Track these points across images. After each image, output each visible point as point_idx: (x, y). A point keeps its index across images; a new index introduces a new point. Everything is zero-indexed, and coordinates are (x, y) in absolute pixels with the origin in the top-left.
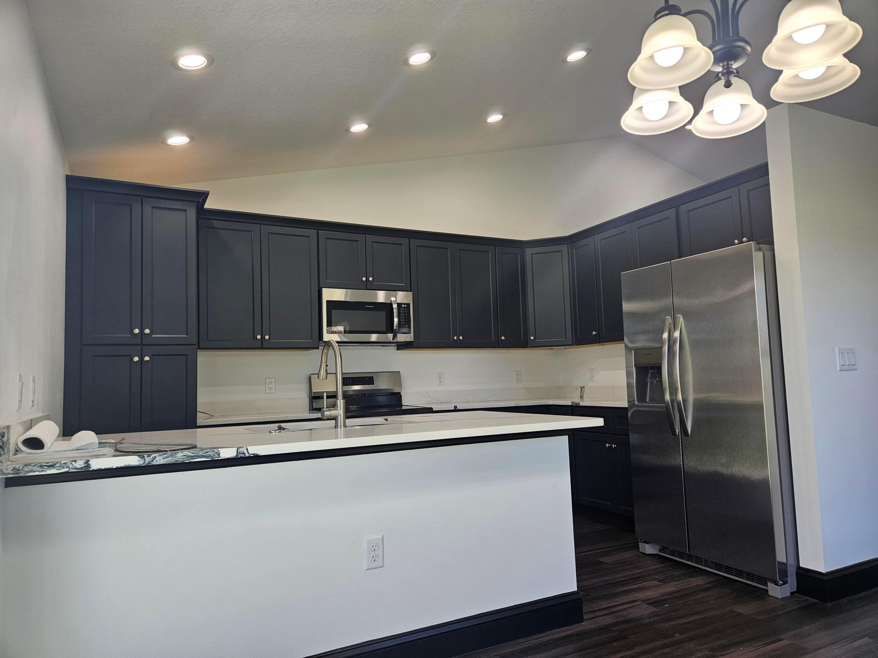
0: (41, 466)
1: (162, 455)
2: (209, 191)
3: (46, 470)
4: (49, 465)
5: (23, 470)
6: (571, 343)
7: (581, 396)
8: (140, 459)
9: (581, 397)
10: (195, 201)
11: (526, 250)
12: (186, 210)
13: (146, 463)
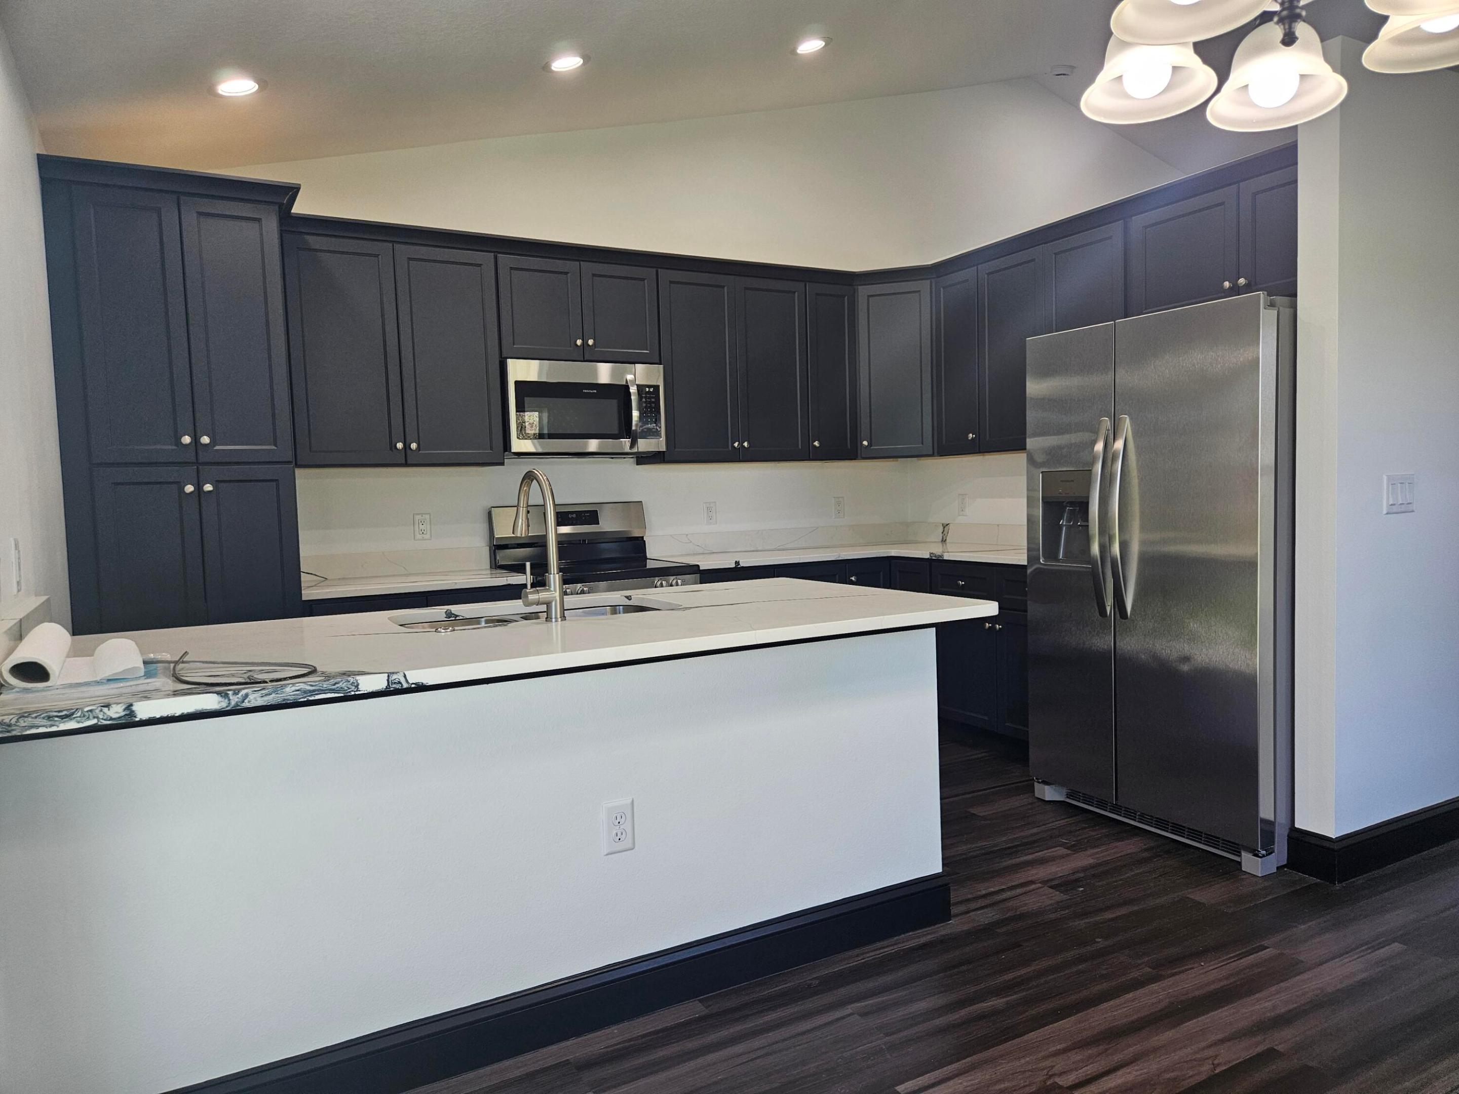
0: (49, 718)
1: (258, 691)
2: (300, 185)
3: (57, 723)
4: (63, 716)
5: (17, 726)
6: (931, 453)
7: (943, 538)
8: (220, 699)
9: (942, 541)
10: (276, 203)
11: (858, 289)
12: (261, 219)
13: (231, 706)
